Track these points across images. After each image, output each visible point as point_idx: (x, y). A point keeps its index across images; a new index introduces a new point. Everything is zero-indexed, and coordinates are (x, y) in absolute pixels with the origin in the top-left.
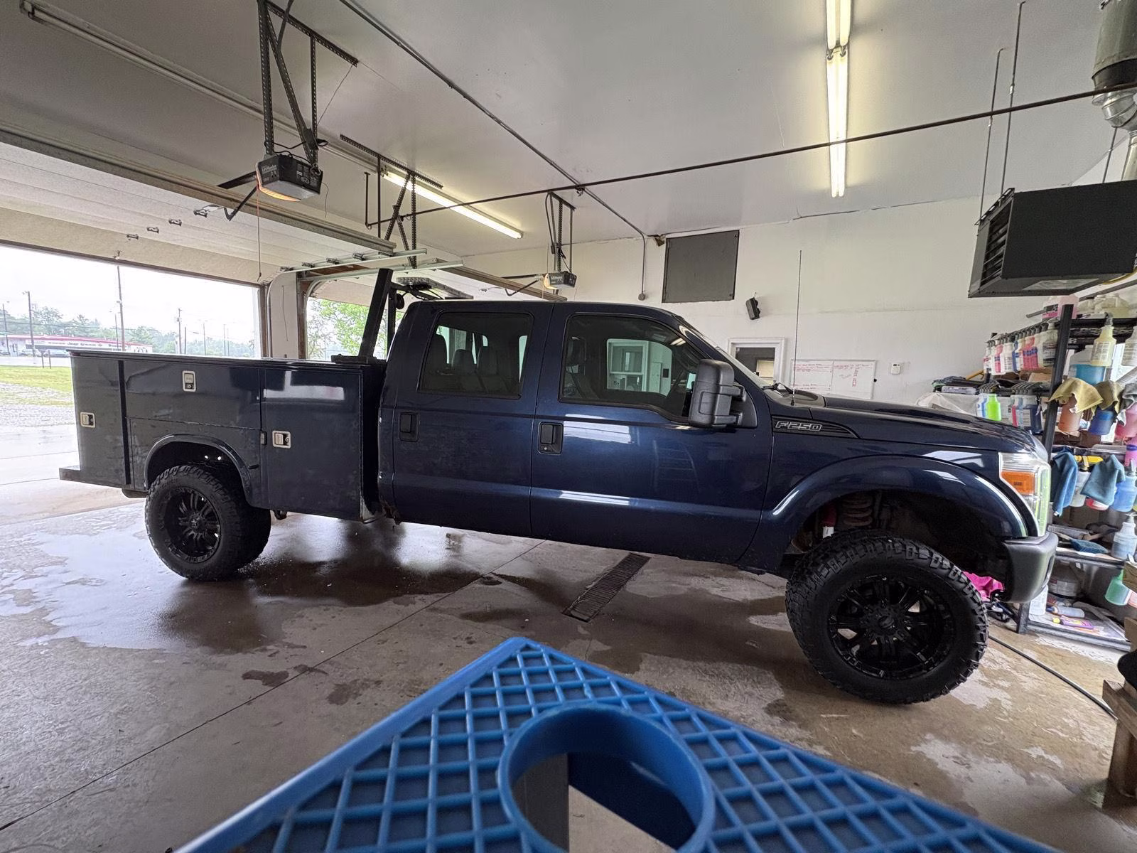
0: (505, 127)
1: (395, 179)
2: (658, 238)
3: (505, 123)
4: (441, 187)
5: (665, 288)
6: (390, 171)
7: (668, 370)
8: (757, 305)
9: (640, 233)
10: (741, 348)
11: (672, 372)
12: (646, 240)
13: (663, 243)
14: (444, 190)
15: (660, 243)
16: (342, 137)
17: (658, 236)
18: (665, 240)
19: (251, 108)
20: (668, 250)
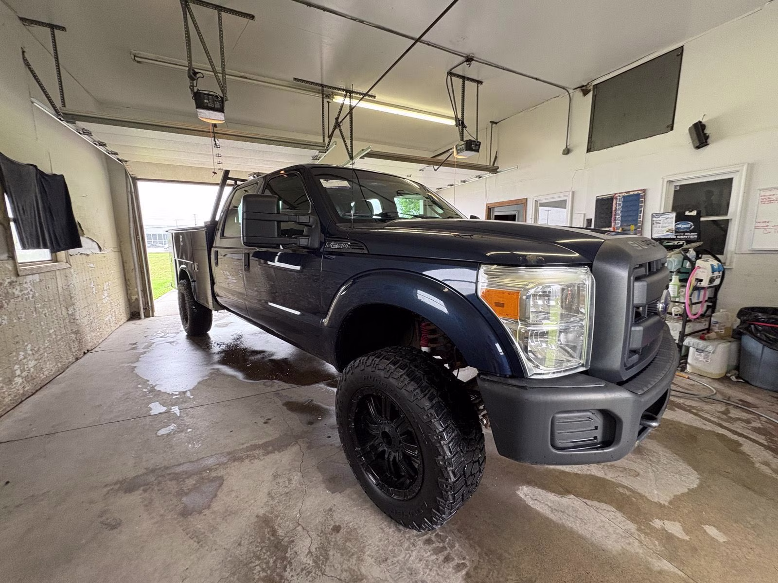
0: (369, 24)
1: (338, 100)
2: (584, 88)
3: (367, 21)
4: (374, 97)
5: (590, 137)
6: (336, 95)
7: (591, 219)
8: (704, 129)
9: (564, 88)
10: (681, 186)
11: (595, 221)
12: (571, 95)
13: (589, 91)
14: (378, 98)
15: (585, 92)
16: (295, 79)
17: (583, 86)
18: (592, 87)
19: (241, 77)
20: (594, 97)
